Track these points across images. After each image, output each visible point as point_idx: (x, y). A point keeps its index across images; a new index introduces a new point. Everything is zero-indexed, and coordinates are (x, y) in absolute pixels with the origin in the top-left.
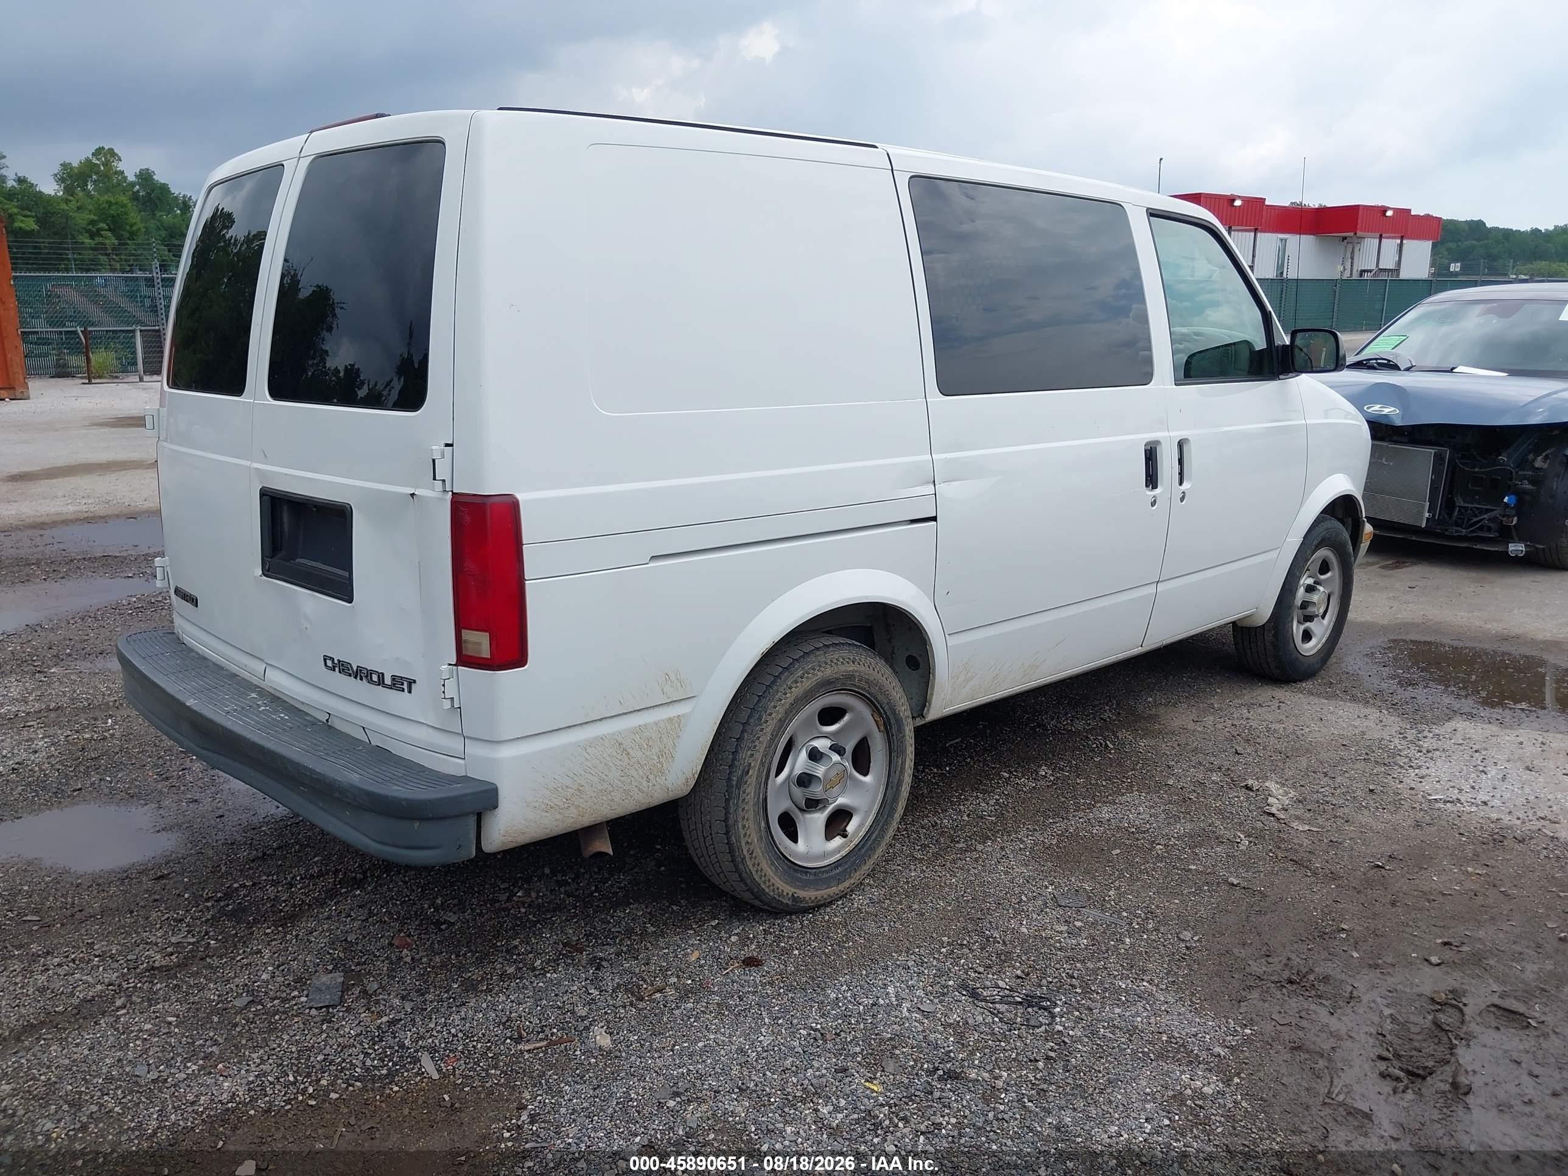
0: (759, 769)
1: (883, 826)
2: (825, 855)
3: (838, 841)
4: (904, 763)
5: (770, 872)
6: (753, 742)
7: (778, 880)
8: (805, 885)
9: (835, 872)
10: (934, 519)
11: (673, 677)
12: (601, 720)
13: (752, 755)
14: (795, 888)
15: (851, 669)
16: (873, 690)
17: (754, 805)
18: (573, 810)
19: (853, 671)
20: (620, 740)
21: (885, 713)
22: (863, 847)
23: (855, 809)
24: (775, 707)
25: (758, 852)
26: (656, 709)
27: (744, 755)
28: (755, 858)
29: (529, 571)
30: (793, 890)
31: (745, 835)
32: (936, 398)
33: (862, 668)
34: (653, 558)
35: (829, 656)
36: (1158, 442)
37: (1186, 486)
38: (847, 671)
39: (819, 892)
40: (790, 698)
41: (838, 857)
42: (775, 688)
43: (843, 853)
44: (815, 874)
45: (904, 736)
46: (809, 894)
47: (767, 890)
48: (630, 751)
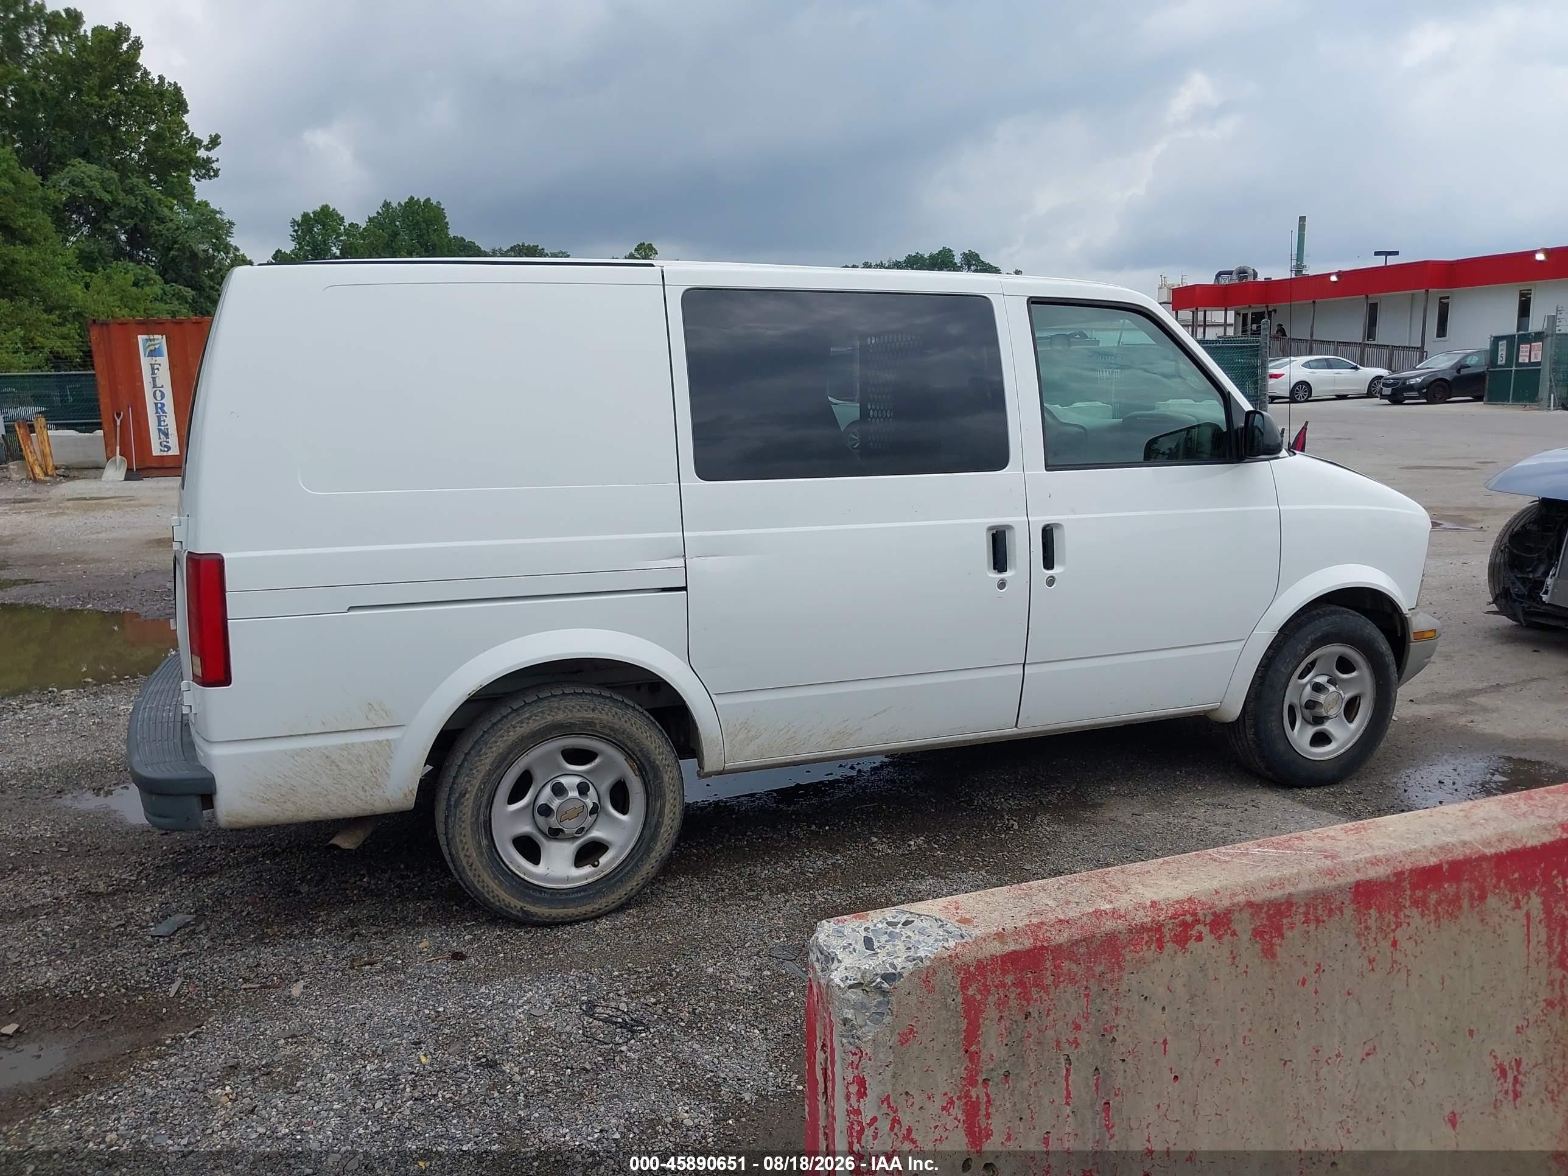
0: (477, 794)
1: (638, 861)
2: (568, 879)
3: (587, 869)
4: (663, 807)
5: (493, 885)
6: (471, 770)
7: (503, 892)
8: (536, 901)
9: (576, 895)
10: (685, 589)
11: (376, 707)
12: (306, 735)
13: (469, 781)
14: (523, 902)
15: (590, 716)
16: (620, 737)
17: (472, 823)
18: (289, 804)
19: (592, 718)
20: (327, 753)
21: (639, 760)
22: (613, 877)
23: (610, 843)
24: (496, 742)
25: (477, 864)
26: (363, 732)
27: (462, 779)
28: (475, 870)
29: (230, 613)
30: (522, 904)
31: (463, 849)
32: (692, 482)
33: (604, 717)
34: (351, 608)
35: (563, 704)
36: (1010, 527)
37: (1057, 570)
38: (584, 718)
39: (553, 910)
40: (512, 736)
41: (584, 882)
42: (500, 726)
43: (590, 880)
44: (551, 894)
45: (662, 782)
46: (542, 911)
47: (492, 900)
48: (340, 764)
